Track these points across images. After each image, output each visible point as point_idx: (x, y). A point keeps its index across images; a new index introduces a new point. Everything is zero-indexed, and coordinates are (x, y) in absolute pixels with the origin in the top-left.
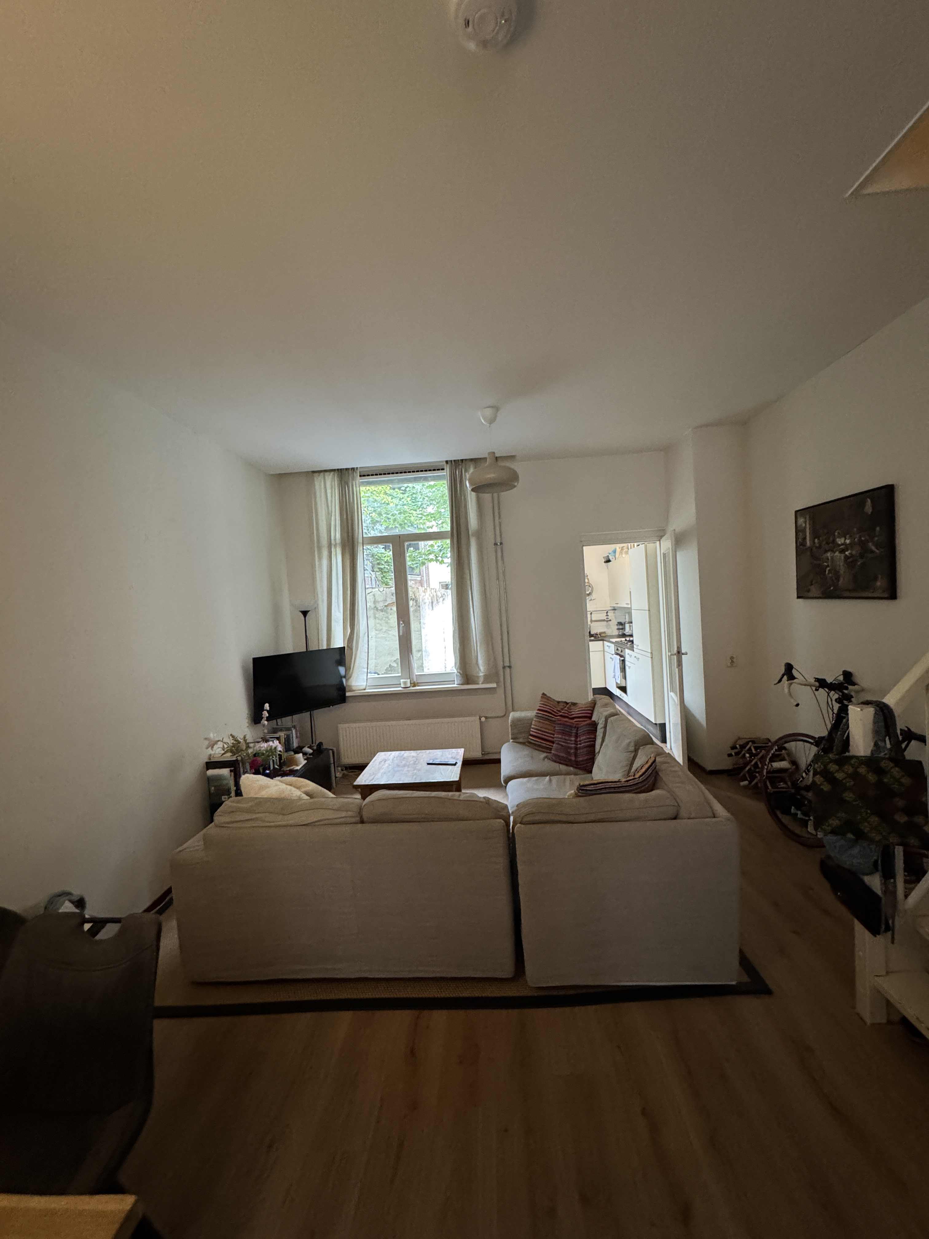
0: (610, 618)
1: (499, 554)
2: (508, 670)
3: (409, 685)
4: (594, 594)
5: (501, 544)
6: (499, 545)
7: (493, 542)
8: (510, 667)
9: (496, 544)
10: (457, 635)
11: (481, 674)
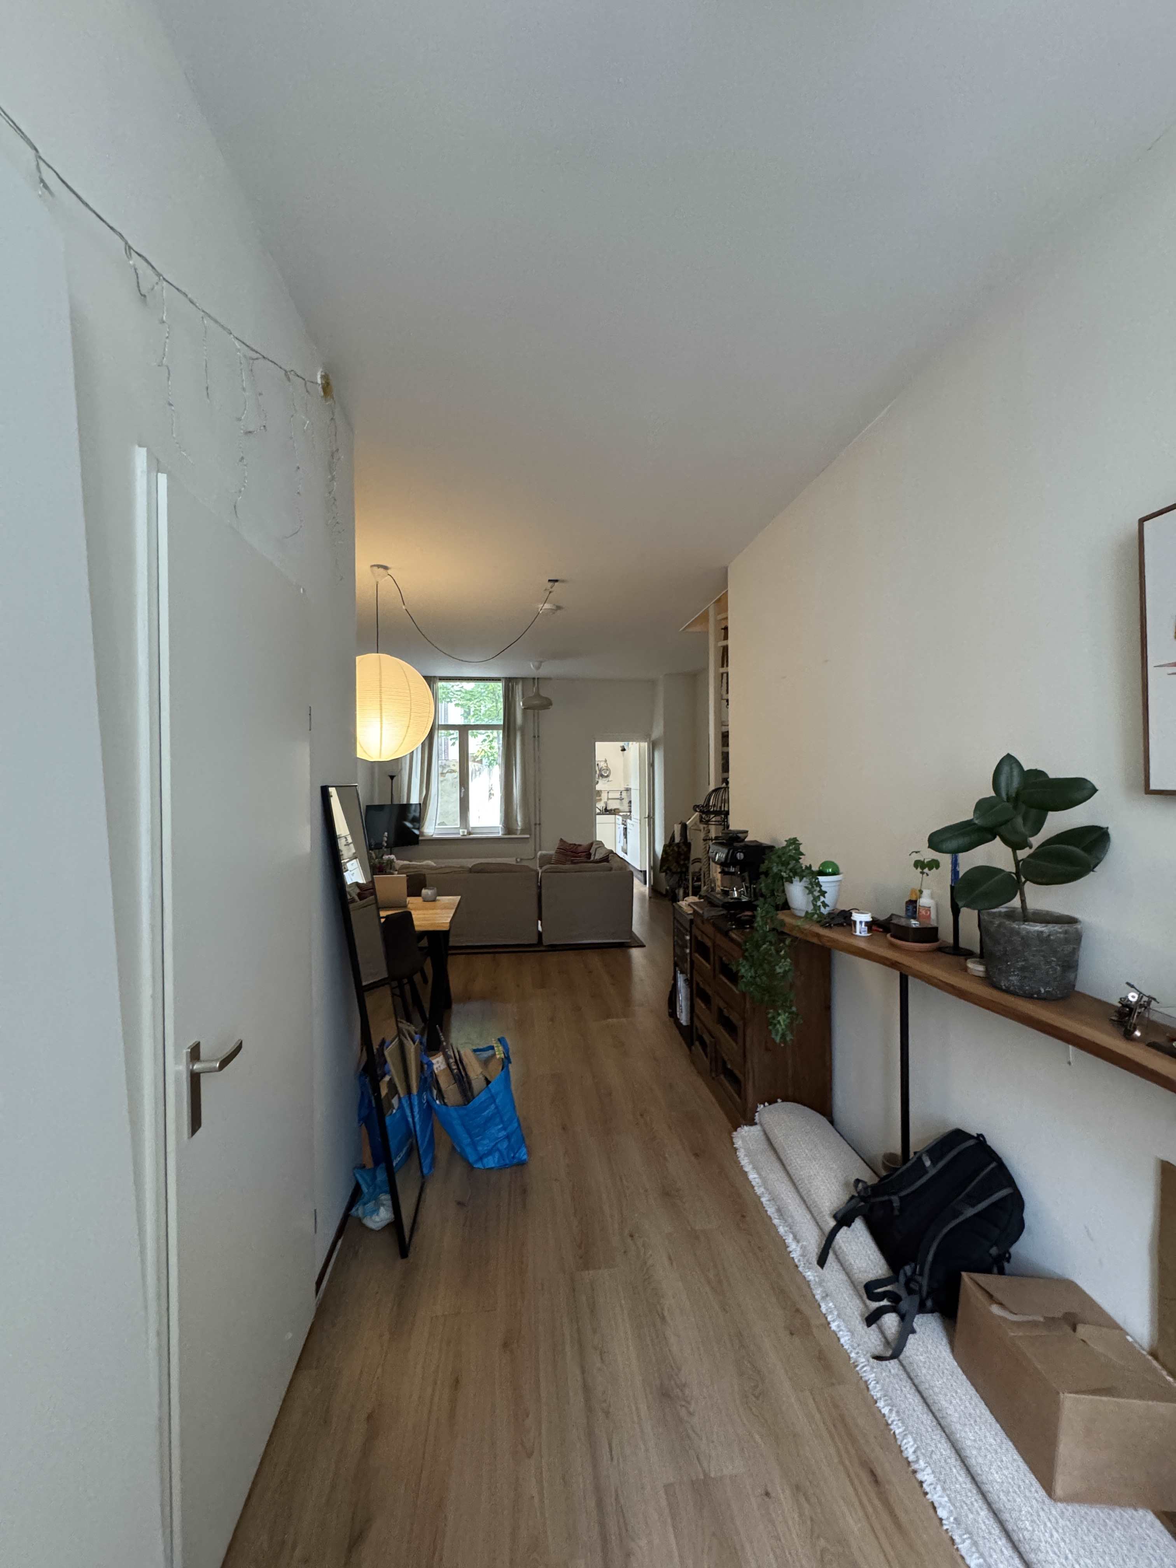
0: (623, 796)
1: (536, 743)
2: (538, 826)
3: (466, 834)
4: (611, 776)
5: (538, 737)
6: (537, 737)
7: (532, 735)
8: (540, 824)
9: (534, 737)
10: (503, 800)
11: (519, 828)
